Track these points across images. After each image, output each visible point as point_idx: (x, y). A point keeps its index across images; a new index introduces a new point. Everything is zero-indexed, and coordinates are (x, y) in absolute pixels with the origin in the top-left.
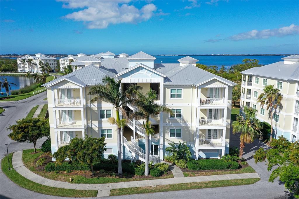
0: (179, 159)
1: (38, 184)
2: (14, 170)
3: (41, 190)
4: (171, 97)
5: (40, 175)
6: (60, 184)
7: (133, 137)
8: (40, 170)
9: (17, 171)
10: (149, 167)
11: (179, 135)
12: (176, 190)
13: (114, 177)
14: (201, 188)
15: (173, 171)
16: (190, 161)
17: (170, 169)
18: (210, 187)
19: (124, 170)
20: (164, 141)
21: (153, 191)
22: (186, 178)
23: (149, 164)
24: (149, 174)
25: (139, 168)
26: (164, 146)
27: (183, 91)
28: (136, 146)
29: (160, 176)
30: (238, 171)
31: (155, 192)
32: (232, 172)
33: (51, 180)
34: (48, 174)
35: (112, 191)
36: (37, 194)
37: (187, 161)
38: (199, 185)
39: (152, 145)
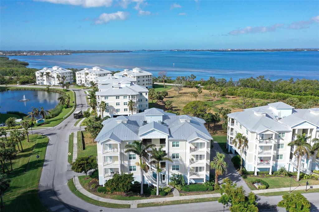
0: (178, 184)
1: (96, 201)
2: (79, 192)
3: (99, 204)
4: (173, 147)
5: (95, 195)
6: (108, 200)
7: (149, 171)
8: (94, 191)
9: (81, 192)
10: (159, 190)
11: (178, 169)
12: (174, 204)
13: (138, 196)
14: (188, 203)
15: (173, 192)
16: (184, 186)
17: (172, 190)
18: (193, 202)
19: (144, 192)
20: (168, 173)
21: (161, 205)
22: (181, 197)
23: (159, 188)
24: (159, 194)
25: (153, 190)
26: (169, 176)
27: (180, 143)
28: (151, 176)
29: (165, 196)
30: (212, 192)
31: (162, 205)
32: (209, 193)
33: (102, 198)
34: (100, 194)
35: (138, 205)
36: (97, 206)
37: (182, 185)
38: (188, 201)
39: (161, 175)
